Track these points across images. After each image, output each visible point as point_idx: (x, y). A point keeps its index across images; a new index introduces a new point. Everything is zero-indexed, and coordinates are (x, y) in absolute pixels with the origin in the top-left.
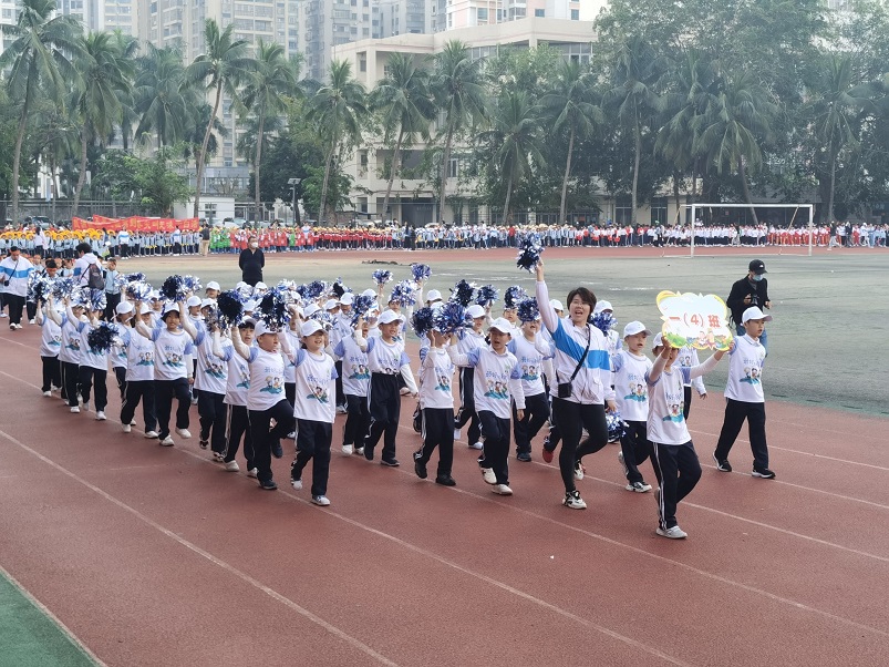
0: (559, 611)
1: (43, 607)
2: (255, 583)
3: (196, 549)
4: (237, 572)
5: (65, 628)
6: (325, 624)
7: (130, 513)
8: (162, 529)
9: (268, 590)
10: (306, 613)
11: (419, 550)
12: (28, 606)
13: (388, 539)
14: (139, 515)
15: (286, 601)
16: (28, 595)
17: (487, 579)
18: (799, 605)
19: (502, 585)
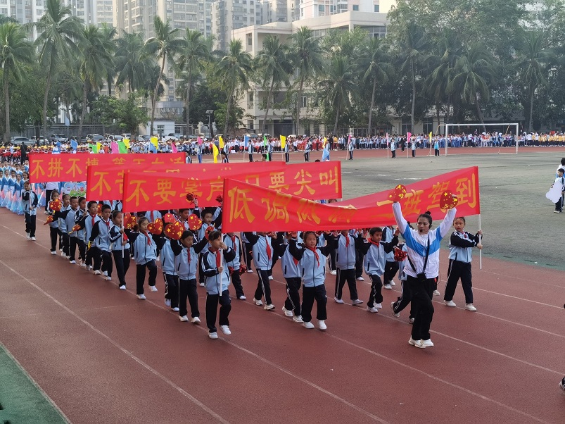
0: (345, 402)
1: (53, 402)
2: (173, 385)
3: (141, 363)
4: (164, 378)
5: (64, 416)
6: (211, 412)
7: (104, 338)
8: (122, 349)
9: (180, 390)
10: (201, 404)
11: (268, 362)
12: (44, 401)
13: (251, 355)
14: (110, 340)
15: (190, 397)
16: (44, 395)
17: (306, 381)
18: (483, 397)
19: (314, 386)
